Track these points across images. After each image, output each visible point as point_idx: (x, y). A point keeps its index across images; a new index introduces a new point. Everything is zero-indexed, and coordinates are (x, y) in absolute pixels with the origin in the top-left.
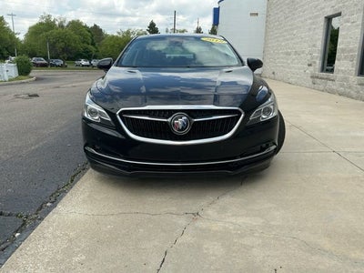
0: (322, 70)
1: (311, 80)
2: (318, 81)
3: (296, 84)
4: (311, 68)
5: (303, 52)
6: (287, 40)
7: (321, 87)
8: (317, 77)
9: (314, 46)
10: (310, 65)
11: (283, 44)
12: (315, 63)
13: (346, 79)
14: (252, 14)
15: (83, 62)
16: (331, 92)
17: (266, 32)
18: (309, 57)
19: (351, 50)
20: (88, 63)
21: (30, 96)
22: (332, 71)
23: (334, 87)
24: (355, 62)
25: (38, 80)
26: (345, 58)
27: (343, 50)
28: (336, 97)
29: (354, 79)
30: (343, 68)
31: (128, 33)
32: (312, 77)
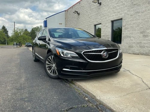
19: (107, 36)
27: (104, 36)
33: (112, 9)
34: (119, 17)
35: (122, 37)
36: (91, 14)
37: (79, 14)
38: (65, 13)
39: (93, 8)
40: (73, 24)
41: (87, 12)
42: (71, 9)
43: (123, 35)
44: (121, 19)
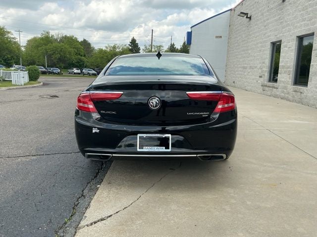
0: (270, 81)
1: (262, 88)
2: (267, 89)
3: (251, 91)
4: (262, 79)
5: (256, 67)
6: (244, 57)
7: (269, 93)
8: (266, 86)
9: (264, 63)
10: (261, 77)
11: (241, 60)
12: (264, 75)
13: (285, 88)
14: (217, 37)
15: (75, 71)
16: (276, 96)
17: (228, 51)
18: (260, 71)
19: (289, 67)
20: (79, 71)
21: (51, 96)
22: (276, 81)
23: (278, 93)
24: (291, 75)
25: (45, 85)
26: (285, 72)
27: (283, 67)
28: (279, 100)
29: (291, 87)
30: (283, 80)
31: (114, 47)
32: (262, 86)
33: (300, 11)
34: (310, 29)
35: (310, 73)
36: (268, 20)
37: (250, 18)
38: (231, 15)
39: (272, 7)
40: (240, 37)
41: (262, 14)
42: (240, 6)
43: (312, 69)
44: (313, 34)
